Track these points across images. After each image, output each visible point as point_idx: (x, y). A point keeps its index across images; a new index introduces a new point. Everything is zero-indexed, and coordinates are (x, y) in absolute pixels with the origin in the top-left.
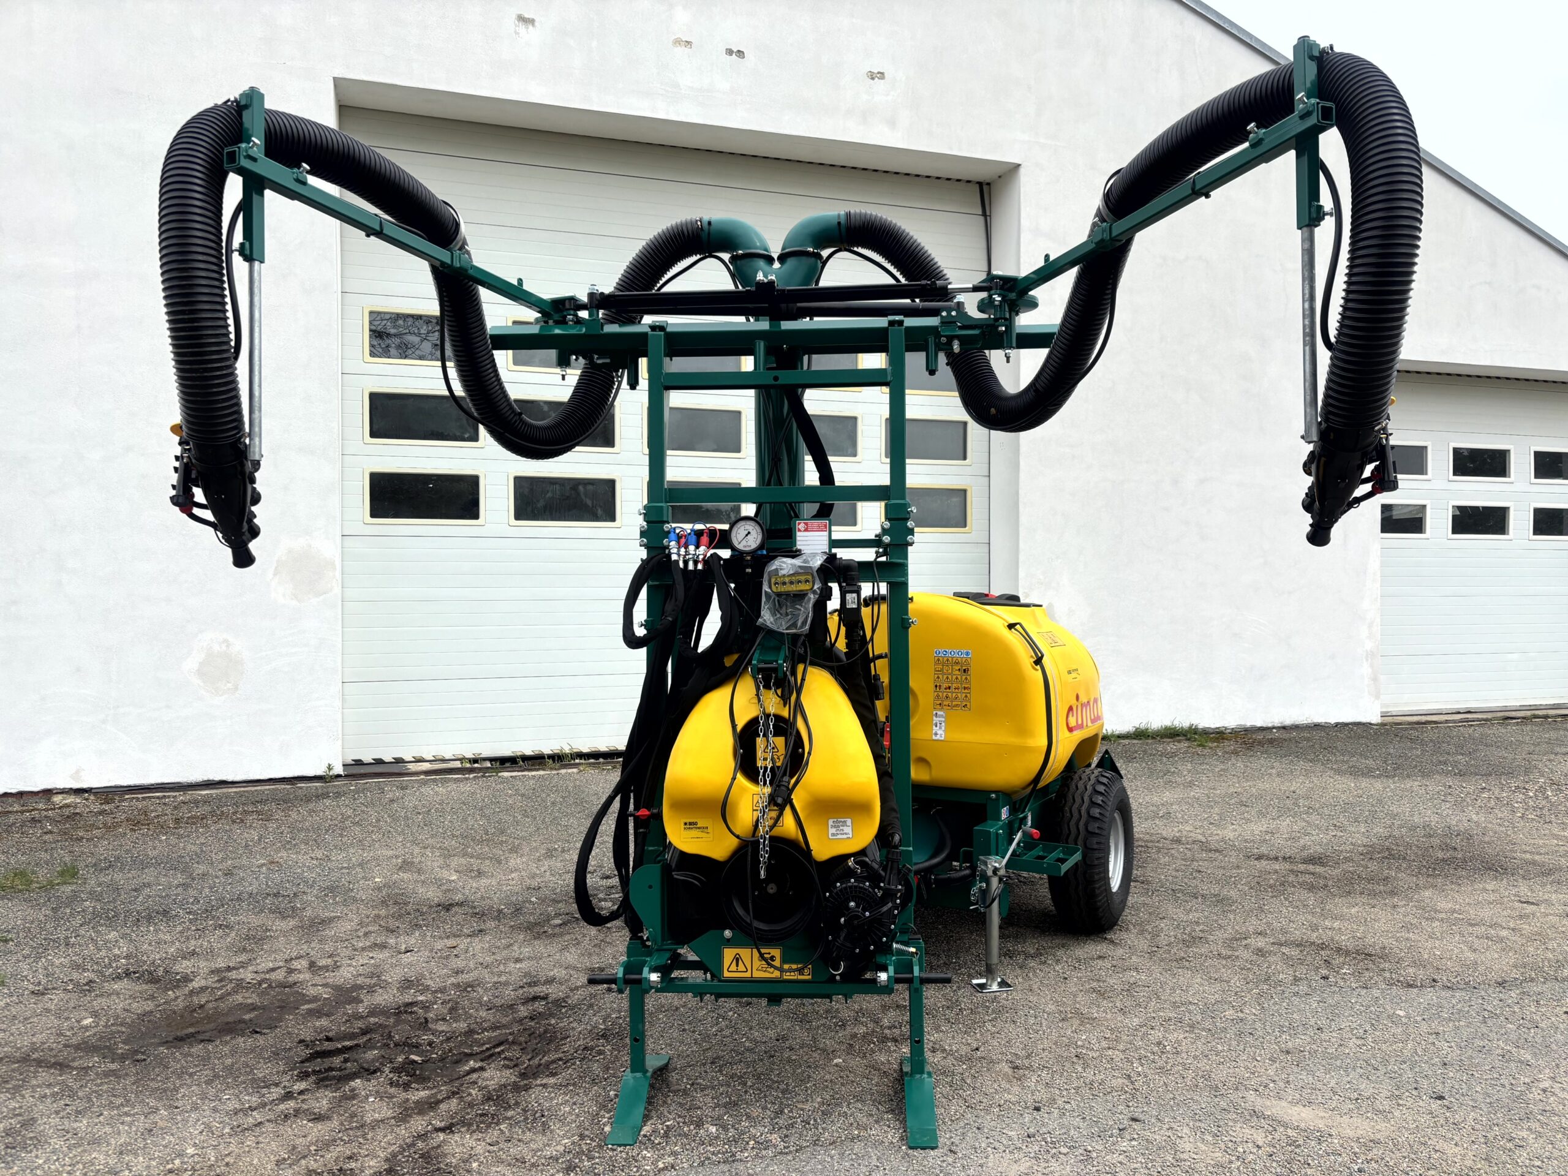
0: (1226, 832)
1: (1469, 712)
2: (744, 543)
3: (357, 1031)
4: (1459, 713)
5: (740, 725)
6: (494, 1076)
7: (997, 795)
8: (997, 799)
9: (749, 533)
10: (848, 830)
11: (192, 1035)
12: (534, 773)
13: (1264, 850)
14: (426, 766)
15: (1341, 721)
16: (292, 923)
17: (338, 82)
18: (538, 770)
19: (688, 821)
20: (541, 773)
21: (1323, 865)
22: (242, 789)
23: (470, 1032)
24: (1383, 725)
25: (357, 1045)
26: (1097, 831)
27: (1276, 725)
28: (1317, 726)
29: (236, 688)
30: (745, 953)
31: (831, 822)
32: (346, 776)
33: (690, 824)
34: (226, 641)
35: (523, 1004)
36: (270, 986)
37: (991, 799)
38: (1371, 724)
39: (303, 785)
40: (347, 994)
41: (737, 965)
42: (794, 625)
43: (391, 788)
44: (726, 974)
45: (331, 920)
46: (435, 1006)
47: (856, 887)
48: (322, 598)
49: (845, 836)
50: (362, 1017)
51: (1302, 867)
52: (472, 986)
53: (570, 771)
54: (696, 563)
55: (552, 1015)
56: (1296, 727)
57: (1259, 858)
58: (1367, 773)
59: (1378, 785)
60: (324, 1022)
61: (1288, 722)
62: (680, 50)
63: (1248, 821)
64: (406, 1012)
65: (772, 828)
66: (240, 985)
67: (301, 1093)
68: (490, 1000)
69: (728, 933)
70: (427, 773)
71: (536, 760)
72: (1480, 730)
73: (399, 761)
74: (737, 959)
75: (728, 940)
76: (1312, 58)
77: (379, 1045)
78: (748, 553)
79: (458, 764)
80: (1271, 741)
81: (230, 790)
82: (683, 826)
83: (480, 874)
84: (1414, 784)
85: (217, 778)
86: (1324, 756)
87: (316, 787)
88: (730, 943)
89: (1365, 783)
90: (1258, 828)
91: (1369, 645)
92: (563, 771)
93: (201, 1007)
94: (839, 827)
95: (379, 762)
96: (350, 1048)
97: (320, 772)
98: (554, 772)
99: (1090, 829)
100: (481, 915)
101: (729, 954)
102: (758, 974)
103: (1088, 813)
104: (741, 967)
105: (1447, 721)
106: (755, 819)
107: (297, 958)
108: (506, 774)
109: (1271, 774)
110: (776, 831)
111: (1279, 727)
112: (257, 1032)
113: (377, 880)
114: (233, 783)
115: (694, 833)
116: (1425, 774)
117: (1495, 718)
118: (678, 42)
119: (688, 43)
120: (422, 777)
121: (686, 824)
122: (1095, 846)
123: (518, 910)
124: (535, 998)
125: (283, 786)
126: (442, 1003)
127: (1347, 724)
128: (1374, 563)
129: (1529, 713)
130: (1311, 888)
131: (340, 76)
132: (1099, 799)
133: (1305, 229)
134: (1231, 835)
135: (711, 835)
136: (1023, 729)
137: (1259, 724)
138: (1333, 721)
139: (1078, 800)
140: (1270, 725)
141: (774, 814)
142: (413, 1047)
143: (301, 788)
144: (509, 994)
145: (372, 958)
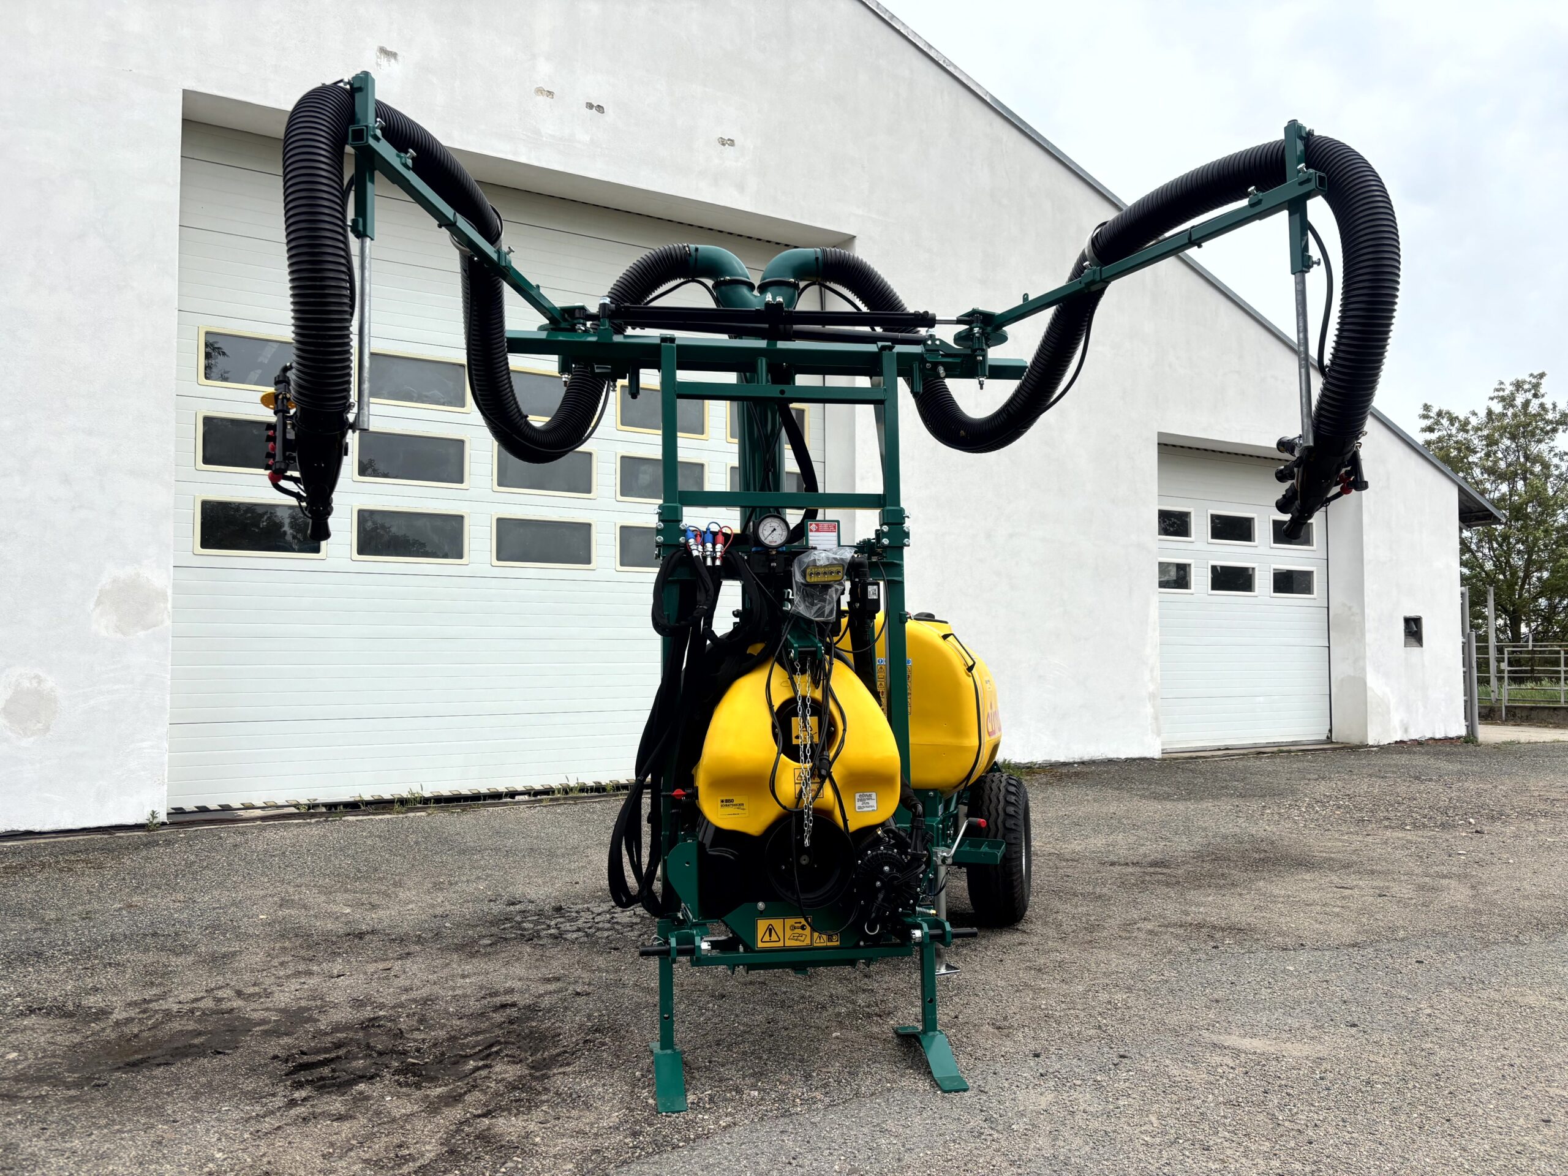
0: (1073, 846)
1: (1227, 749)
2: (770, 538)
3: (330, 1045)
4: (1219, 750)
5: (776, 705)
6: (506, 1071)
7: (935, 794)
8: (935, 796)
9: (775, 530)
10: (873, 803)
11: (142, 1061)
12: (380, 817)
13: (1112, 858)
14: (258, 813)
15: (1130, 756)
16: (190, 959)
17: (187, 95)
18: (383, 814)
19: (724, 798)
20: (388, 816)
21: (1165, 866)
22: (52, 840)
23: (452, 1039)
24: (1164, 760)
25: (338, 1057)
26: (1014, 827)
27: (1076, 760)
28: (1110, 761)
29: (47, 729)
30: (777, 923)
31: (857, 796)
32: (171, 824)
33: (727, 801)
34: (37, 677)
35: (494, 1011)
36: (204, 1013)
37: (929, 797)
38: (1154, 759)
39: (122, 834)
40: (295, 1018)
41: (770, 936)
42: (822, 615)
43: (228, 835)
44: (760, 945)
45: (234, 954)
46: (402, 1020)
47: (886, 854)
48: (150, 631)
49: (870, 809)
50: (326, 1034)
51: (1152, 870)
52: (431, 1000)
53: (418, 814)
55: (529, 1019)
56: (1093, 762)
57: (1113, 864)
58: (1168, 797)
59: (1181, 806)
60: (285, 1040)
61: (1086, 758)
62: (542, 99)
63: (1087, 837)
64: (373, 1026)
65: (814, 798)
66: (168, 1015)
67: (304, 1100)
68: (457, 1010)
69: (761, 905)
70: (263, 819)
71: (381, 805)
72: (1241, 764)
73: (226, 808)
74: (770, 930)
75: (761, 912)
76: (1301, 138)
77: (361, 1055)
78: (773, 548)
79: (293, 810)
80: (1077, 774)
81: (38, 841)
82: (720, 804)
83: (374, 907)
84: (1208, 804)
85: (23, 828)
86: (1127, 785)
87: (139, 837)
88: (763, 915)
89: (1169, 805)
90: (1098, 842)
91: (1151, 688)
92: (411, 815)
93: (136, 1036)
94: (864, 800)
95: (203, 810)
96: (332, 1060)
97: (142, 819)
98: (401, 816)
99: (1007, 825)
100: (401, 940)
101: (762, 925)
102: (790, 943)
103: (1005, 811)
104: (774, 937)
105: (1213, 756)
106: (797, 792)
107: (221, 988)
108: (350, 818)
109: (1088, 800)
110: (819, 802)
111: (1078, 763)
112: (219, 1053)
113: (262, 917)
114: (41, 833)
115: (730, 810)
116: (1215, 797)
117: (1251, 753)
118: (540, 91)
119: (550, 93)
120: (258, 823)
121: (722, 801)
122: (1013, 841)
123: (438, 936)
124: (504, 1006)
125: (99, 836)
126: (407, 1016)
127: (1134, 760)
128: (1154, 613)
129: (1275, 749)
130: (1168, 885)
131: (191, 89)
132: (1012, 799)
133: (1298, 274)
134: (1078, 848)
135: (746, 811)
136: (959, 730)
137: (1062, 760)
138: (1123, 757)
139: (994, 799)
140: (1071, 761)
141: (815, 787)
142: (401, 1054)
143: (120, 837)
144: (474, 1005)
145: (304, 983)
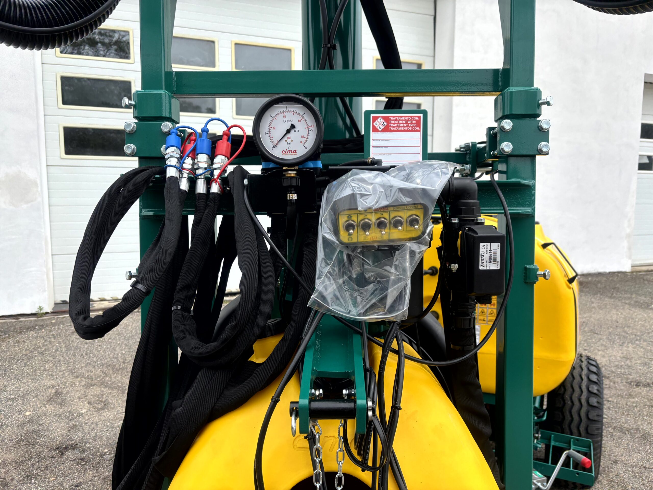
2: (283, 145)
9: (293, 127)
15: (610, 271)
24: (633, 272)
28: (600, 275)
32: (52, 313)
38: (627, 272)
39: (23, 319)
48: (29, 204)
54: (209, 182)
56: (589, 275)
78: (291, 165)
87: (31, 320)
90: (617, 354)
91: (628, 231)
97: (34, 312)
113: (27, 413)
125: (11, 320)
127: (614, 273)
128: (634, 186)
136: (556, 345)
138: (607, 271)
143: (21, 321)
